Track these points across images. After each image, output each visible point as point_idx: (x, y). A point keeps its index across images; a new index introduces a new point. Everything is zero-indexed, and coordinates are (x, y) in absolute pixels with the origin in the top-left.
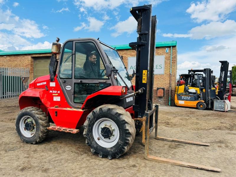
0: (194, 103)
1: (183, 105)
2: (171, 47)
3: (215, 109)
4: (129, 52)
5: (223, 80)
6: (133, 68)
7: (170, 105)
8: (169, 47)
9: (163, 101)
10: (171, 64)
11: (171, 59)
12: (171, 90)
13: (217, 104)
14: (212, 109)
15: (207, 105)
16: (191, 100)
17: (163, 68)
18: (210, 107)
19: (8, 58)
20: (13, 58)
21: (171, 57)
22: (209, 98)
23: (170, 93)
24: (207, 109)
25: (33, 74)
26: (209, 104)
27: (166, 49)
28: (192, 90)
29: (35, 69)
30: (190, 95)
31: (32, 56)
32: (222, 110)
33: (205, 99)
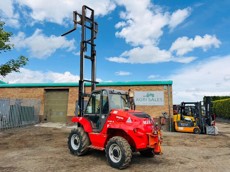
0: (191, 129)
1: (182, 130)
2: (169, 85)
3: (207, 133)
4: (135, 87)
5: (208, 111)
6: (139, 100)
7: (171, 131)
8: (167, 85)
9: (165, 128)
10: (169, 98)
11: (169, 94)
12: (171, 118)
13: (209, 129)
14: (205, 133)
15: (202, 130)
16: (188, 126)
17: (163, 100)
18: (204, 132)
19: (20, 89)
20: (25, 89)
21: (169, 92)
22: (202, 125)
23: (170, 121)
24: (202, 133)
25: (44, 104)
26: (203, 129)
27: (165, 86)
28: (187, 118)
29: (46, 100)
30: (187, 123)
31: (45, 88)
32: (213, 134)
33: (199, 126)
